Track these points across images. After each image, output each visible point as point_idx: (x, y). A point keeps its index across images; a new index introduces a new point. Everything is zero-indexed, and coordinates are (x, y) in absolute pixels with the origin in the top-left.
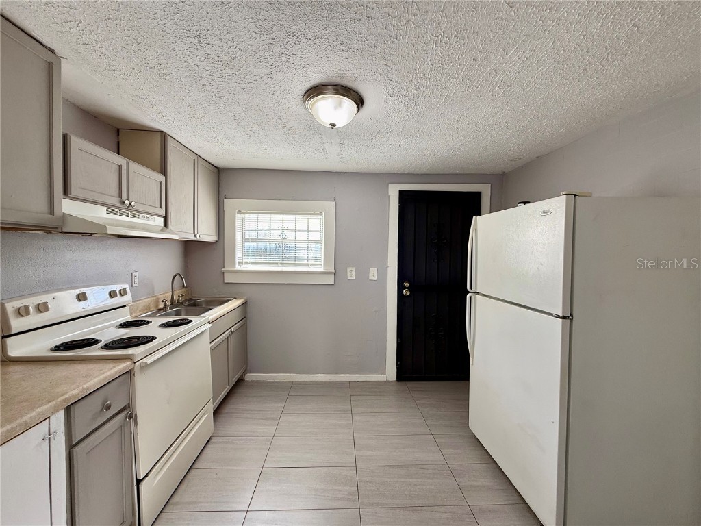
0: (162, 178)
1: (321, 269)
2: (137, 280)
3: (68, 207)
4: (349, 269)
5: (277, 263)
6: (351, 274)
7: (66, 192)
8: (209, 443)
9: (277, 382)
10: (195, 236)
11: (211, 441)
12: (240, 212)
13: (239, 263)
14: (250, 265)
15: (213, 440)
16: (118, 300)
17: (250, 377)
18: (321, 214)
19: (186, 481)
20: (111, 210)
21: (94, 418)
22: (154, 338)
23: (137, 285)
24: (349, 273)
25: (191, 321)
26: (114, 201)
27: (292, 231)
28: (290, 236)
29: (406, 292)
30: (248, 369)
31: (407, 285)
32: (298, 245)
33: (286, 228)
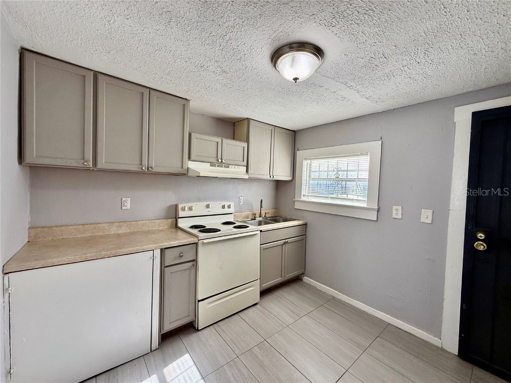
0: (245, 145)
1: (364, 205)
2: (242, 201)
3: (191, 165)
4: (394, 207)
5: (328, 197)
6: (397, 212)
7: (189, 158)
8: (255, 306)
9: (322, 292)
10: (270, 177)
11: (256, 306)
12: (306, 159)
13: (304, 196)
14: (310, 197)
15: (258, 306)
16: (226, 210)
17: (306, 279)
18: (367, 154)
19: (230, 318)
20: (212, 165)
21: (175, 259)
22: (220, 230)
23: (242, 203)
24: (394, 212)
25: (248, 227)
26: (214, 160)
27: (344, 171)
28: (342, 175)
29: (481, 247)
30: (306, 273)
31: (481, 236)
32: (348, 183)
33: (340, 169)
